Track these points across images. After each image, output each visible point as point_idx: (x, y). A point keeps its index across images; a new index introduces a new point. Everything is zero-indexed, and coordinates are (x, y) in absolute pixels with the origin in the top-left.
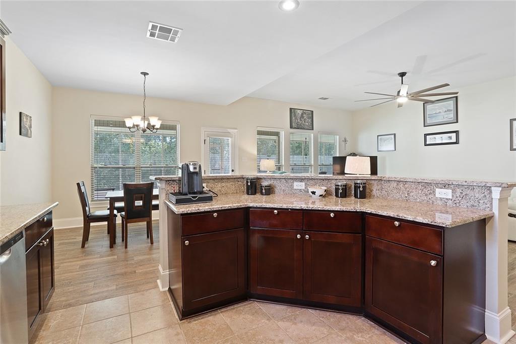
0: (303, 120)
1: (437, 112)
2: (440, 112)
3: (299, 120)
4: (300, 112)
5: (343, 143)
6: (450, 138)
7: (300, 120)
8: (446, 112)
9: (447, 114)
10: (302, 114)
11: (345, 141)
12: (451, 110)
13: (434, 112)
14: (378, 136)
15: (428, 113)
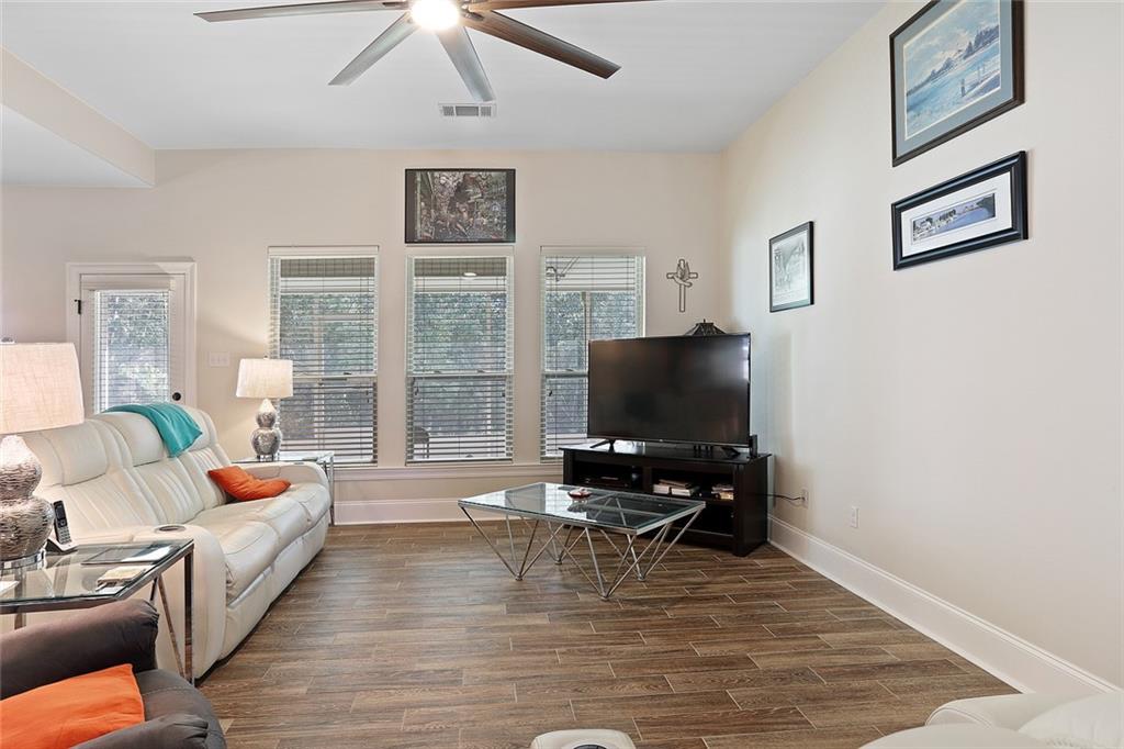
0: (462, 207)
1: (937, 69)
3: (445, 211)
4: (450, 181)
5: (674, 286)
7: (452, 208)
8: (970, 51)
9: (975, 66)
10: (460, 188)
11: (682, 275)
12: (991, 37)
13: (929, 74)
14: (771, 243)
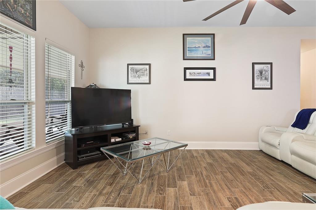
1: (196, 47)
2: (199, 47)
5: (80, 68)
6: (209, 74)
8: (204, 47)
11: (82, 66)
12: (209, 47)
13: (194, 46)
14: (128, 65)
15: (188, 45)
